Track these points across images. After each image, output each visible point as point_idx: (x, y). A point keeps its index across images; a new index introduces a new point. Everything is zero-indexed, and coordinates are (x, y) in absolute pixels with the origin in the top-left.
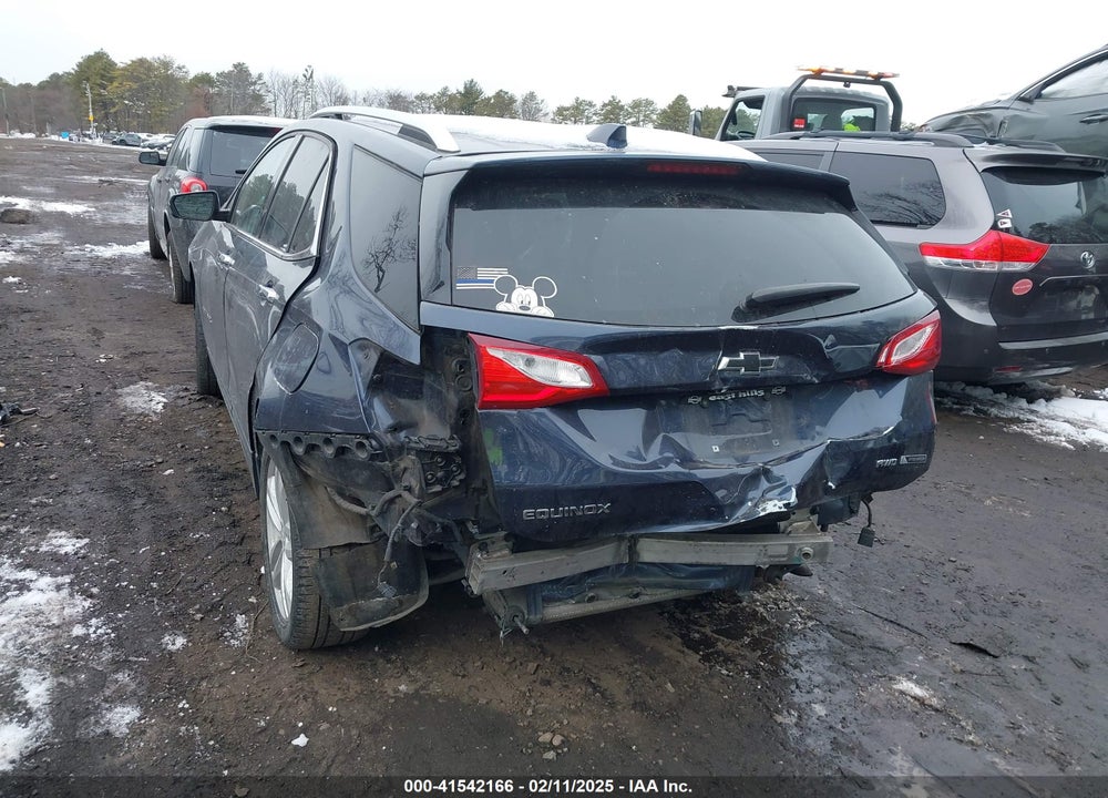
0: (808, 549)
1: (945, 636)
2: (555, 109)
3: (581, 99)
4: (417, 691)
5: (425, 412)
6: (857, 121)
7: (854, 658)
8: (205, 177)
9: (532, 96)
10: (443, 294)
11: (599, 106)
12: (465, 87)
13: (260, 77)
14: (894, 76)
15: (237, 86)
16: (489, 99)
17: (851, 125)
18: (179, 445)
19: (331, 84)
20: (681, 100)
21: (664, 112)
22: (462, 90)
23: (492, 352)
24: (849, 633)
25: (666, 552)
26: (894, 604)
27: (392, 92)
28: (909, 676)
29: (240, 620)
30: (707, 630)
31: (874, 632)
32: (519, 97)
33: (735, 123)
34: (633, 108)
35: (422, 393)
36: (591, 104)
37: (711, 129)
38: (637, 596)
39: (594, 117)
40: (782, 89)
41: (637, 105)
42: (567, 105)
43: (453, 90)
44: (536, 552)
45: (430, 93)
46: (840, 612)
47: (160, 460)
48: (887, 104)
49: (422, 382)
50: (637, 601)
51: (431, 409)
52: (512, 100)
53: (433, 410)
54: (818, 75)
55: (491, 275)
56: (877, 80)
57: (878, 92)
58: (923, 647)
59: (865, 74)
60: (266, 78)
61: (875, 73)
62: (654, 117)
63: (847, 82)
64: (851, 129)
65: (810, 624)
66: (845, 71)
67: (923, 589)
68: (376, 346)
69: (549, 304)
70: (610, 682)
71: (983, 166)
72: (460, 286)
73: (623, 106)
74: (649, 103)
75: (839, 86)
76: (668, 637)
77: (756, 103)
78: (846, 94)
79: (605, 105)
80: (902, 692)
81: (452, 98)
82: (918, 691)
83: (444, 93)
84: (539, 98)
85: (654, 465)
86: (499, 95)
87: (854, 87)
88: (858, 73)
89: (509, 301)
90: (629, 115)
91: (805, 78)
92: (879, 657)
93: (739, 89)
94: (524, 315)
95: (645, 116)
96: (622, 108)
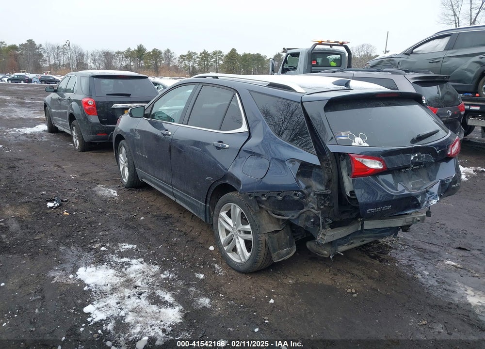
0: (418, 219)
1: (450, 246)
2: (179, 56)
3: (191, 52)
4: (296, 282)
5: (313, 182)
6: (335, 60)
7: (426, 256)
8: (93, 97)
9: (168, 51)
10: (333, 141)
11: (198, 54)
12: (138, 48)
13: (41, 45)
14: (348, 43)
15: (30, 50)
16: (150, 53)
17: (332, 62)
18: (138, 208)
19: (75, 48)
20: (233, 51)
21: (227, 56)
22: (137, 49)
23: (357, 159)
24: (420, 248)
25: (373, 225)
26: (428, 238)
27: (105, 51)
28: (447, 259)
29: (216, 266)
30: (375, 253)
31: (428, 247)
32: (163, 51)
33: (287, 63)
34: (214, 54)
35: (311, 175)
36: (195, 54)
37: (247, 63)
38: (363, 241)
39: (197, 59)
40: (307, 49)
41: (215, 53)
42: (185, 54)
43: (132, 49)
44: (338, 228)
45: (122, 51)
46: (413, 242)
47: (135, 214)
48: (345, 54)
49: (312, 172)
50: (363, 243)
51: (315, 180)
52: (160, 53)
53: (316, 181)
54: (321, 43)
55: (346, 134)
56: (342, 44)
57: (342, 49)
58: (446, 250)
59: (338, 42)
60: (44, 46)
61: (341, 42)
62: (223, 58)
63: (331, 46)
64: (333, 64)
65: (406, 247)
66: (331, 41)
67: (434, 232)
68: (299, 161)
69: (366, 142)
70: (355, 272)
71: (412, 81)
72: (338, 138)
73: (209, 54)
74: (220, 52)
75: (328, 47)
76: (364, 256)
77: (296, 55)
78: (330, 51)
79: (201, 54)
80: (448, 265)
81: (132, 53)
82: (453, 263)
83: (128, 50)
84: (172, 51)
85: (400, 192)
86: (154, 51)
87: (334, 48)
88: (335, 42)
89: (355, 142)
90: (212, 58)
91: (316, 45)
92: (434, 255)
93: (288, 49)
94: (360, 146)
95: (219, 58)
96: (209, 55)
